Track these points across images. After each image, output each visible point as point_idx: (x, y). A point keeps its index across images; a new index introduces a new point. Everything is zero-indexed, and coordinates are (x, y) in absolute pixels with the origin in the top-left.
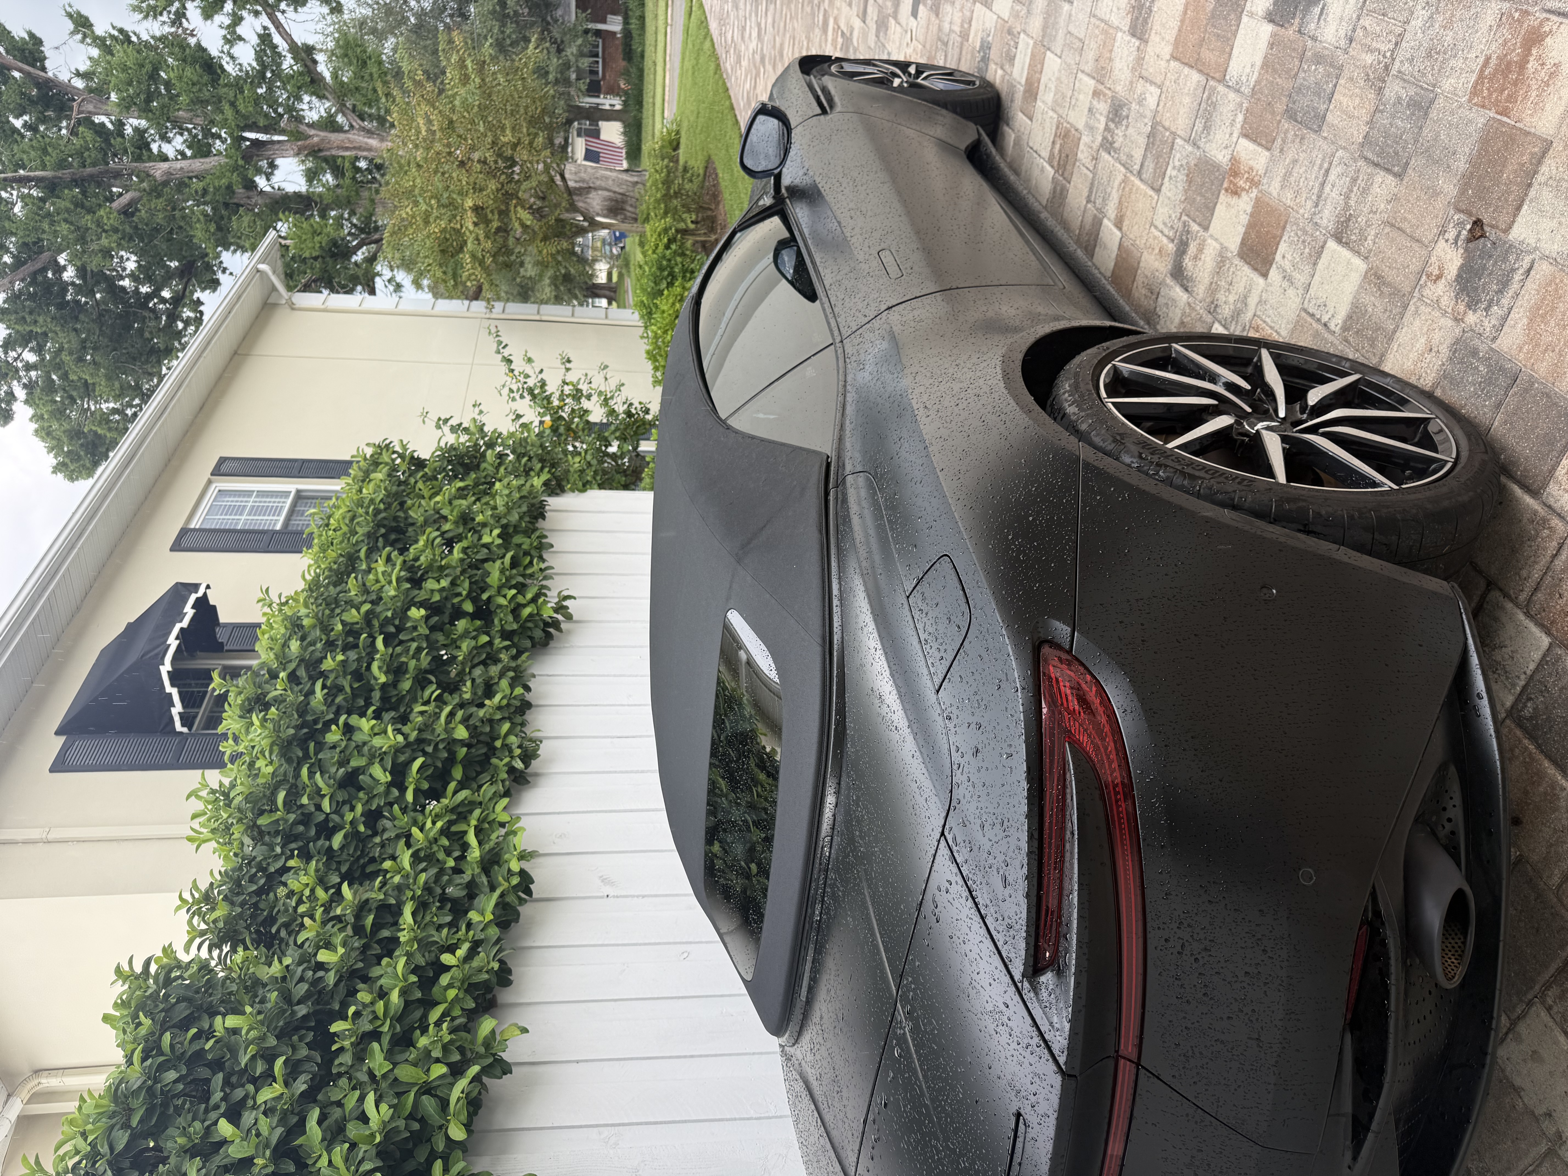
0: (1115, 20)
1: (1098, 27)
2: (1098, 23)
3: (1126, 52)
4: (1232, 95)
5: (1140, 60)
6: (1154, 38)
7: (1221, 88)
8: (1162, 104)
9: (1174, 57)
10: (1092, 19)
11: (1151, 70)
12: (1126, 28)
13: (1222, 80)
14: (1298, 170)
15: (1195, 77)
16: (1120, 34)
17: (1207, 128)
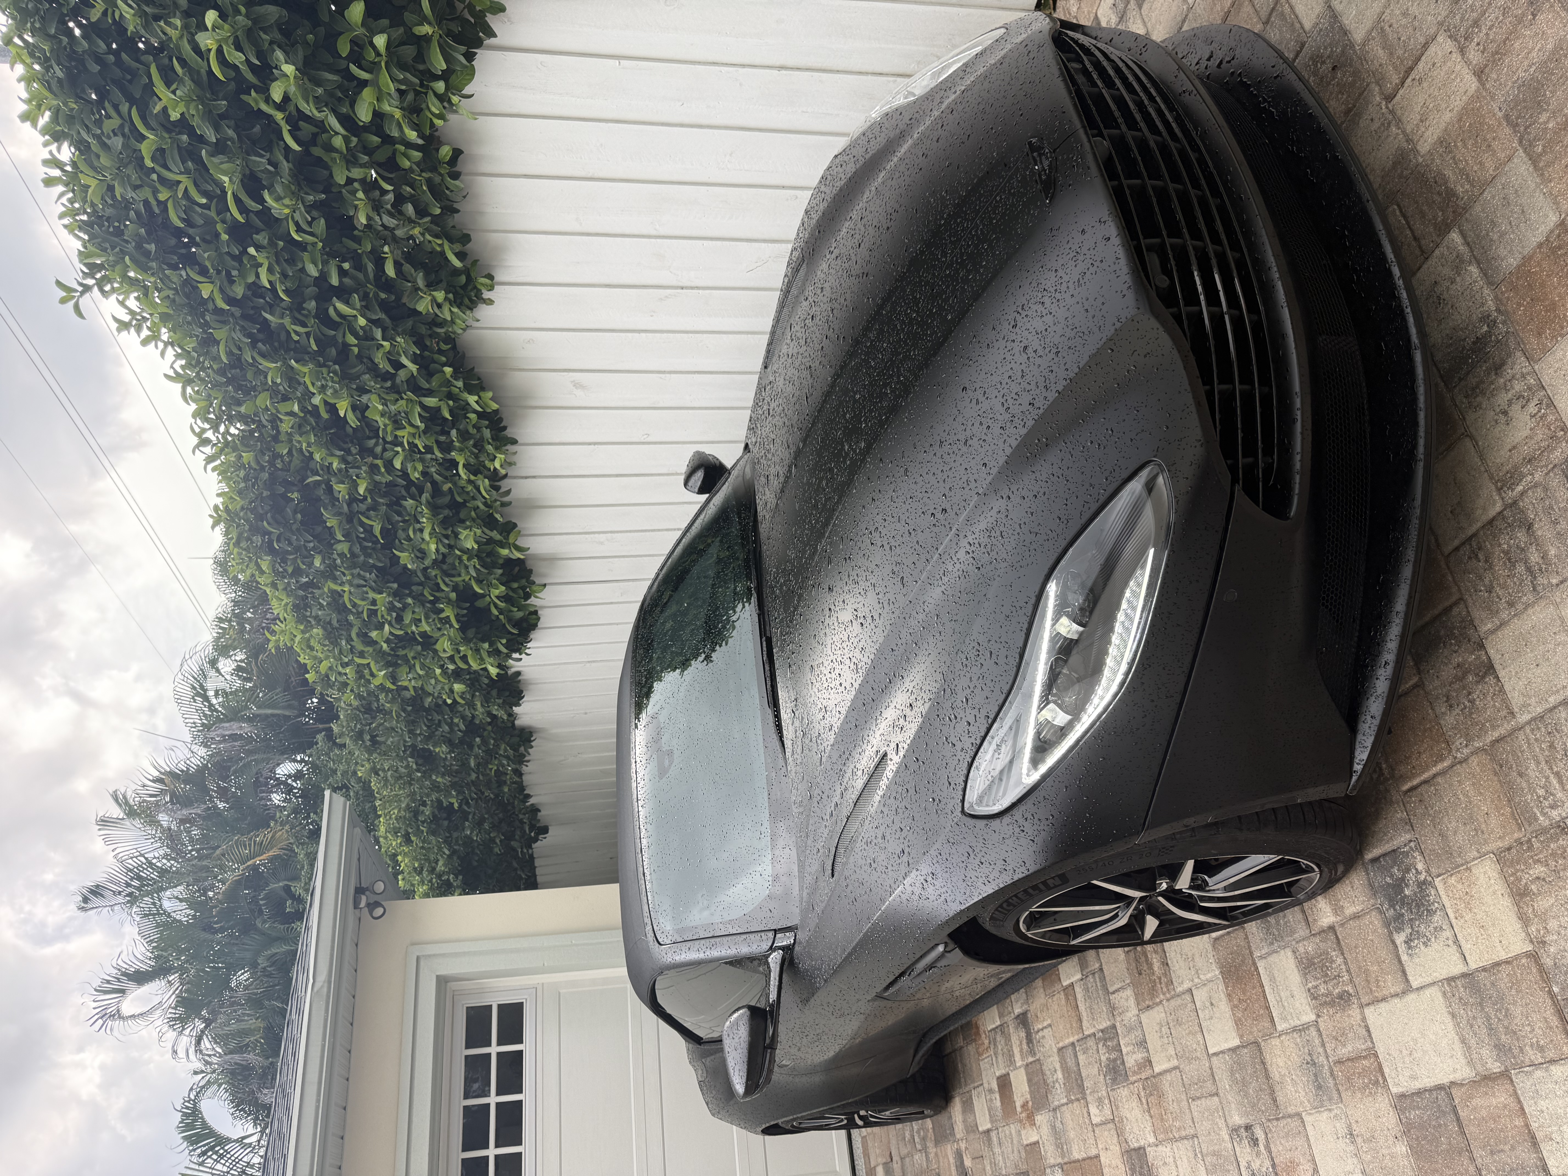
0: (1165, 1150)
1: (1179, 1129)
2: (1183, 1133)
3: (1135, 1130)
4: (1052, 1161)
5: (1120, 1133)
6: (1117, 1161)
7: (1060, 1160)
8: (1086, 1115)
9: (1097, 1157)
10: (1192, 1132)
11: (1106, 1133)
12: (1148, 1149)
13: (1061, 1166)
14: (1010, 1149)
15: (1077, 1155)
16: (1152, 1140)
17: (1054, 1127)
